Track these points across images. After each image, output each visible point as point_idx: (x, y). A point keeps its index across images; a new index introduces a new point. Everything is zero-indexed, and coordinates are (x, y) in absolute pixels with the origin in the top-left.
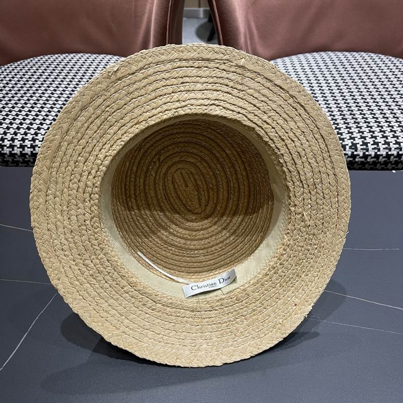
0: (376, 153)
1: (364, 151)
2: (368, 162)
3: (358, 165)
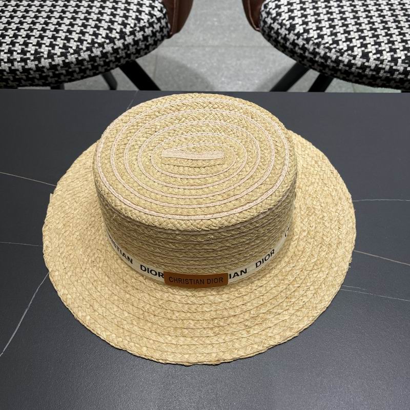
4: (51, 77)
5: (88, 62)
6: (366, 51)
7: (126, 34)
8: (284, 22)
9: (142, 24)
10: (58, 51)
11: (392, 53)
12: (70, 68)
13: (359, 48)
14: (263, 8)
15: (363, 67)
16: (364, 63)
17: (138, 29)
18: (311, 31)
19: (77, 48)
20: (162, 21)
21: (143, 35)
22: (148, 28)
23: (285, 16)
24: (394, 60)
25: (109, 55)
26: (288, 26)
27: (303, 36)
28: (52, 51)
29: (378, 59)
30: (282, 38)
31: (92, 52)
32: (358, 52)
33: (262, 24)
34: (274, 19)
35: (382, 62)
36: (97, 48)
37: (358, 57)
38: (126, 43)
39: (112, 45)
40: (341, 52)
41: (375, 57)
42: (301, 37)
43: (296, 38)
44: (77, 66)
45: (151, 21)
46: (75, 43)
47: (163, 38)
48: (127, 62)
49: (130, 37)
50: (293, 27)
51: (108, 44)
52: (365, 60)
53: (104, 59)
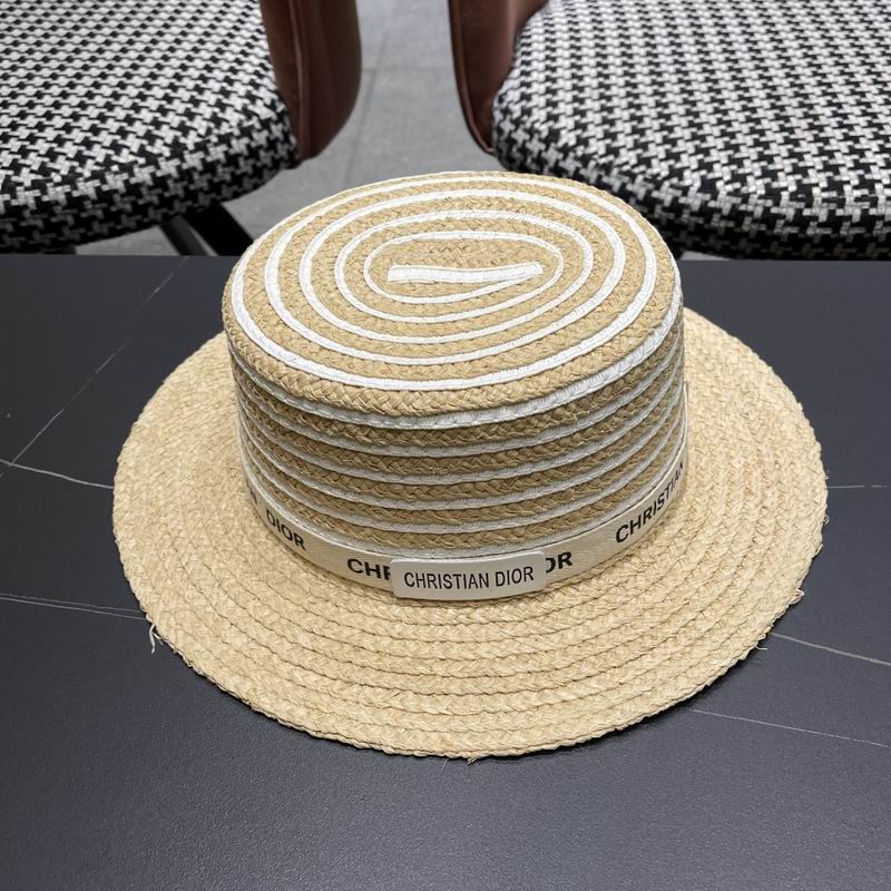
0: (865, 211)
1: (833, 206)
2: (842, 240)
3: (814, 246)
4: (11, 235)
5: (94, 202)
6: (710, 176)
7: (186, 149)
8: (537, 126)
9: (225, 129)
10: (26, 177)
11: (768, 180)
12: (53, 214)
13: (694, 171)
14: (496, 104)
15: (706, 212)
16: (707, 202)
17: (214, 139)
18: (592, 141)
19: (70, 172)
20: (273, 127)
21: (226, 153)
22: (238, 138)
23: (540, 115)
24: (773, 194)
25: (144, 191)
26: (545, 134)
27: (575, 152)
28: (14, 179)
29: (736, 193)
30: (533, 160)
31: (104, 181)
32: (692, 180)
33: (495, 135)
34: (517, 123)
35: (746, 198)
36: (116, 173)
37: (693, 190)
38: (185, 166)
39: (151, 169)
40: (656, 182)
41: (730, 188)
42: (571, 155)
43: (561, 156)
44: (68, 211)
45: (246, 124)
46: (68, 164)
47: (276, 166)
48: (189, 208)
49: (195, 156)
50: (554, 135)
51: (142, 166)
52: (708, 197)
53: (133, 198)
